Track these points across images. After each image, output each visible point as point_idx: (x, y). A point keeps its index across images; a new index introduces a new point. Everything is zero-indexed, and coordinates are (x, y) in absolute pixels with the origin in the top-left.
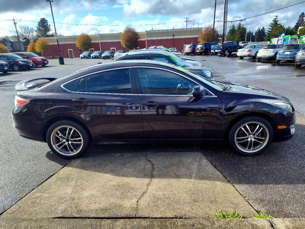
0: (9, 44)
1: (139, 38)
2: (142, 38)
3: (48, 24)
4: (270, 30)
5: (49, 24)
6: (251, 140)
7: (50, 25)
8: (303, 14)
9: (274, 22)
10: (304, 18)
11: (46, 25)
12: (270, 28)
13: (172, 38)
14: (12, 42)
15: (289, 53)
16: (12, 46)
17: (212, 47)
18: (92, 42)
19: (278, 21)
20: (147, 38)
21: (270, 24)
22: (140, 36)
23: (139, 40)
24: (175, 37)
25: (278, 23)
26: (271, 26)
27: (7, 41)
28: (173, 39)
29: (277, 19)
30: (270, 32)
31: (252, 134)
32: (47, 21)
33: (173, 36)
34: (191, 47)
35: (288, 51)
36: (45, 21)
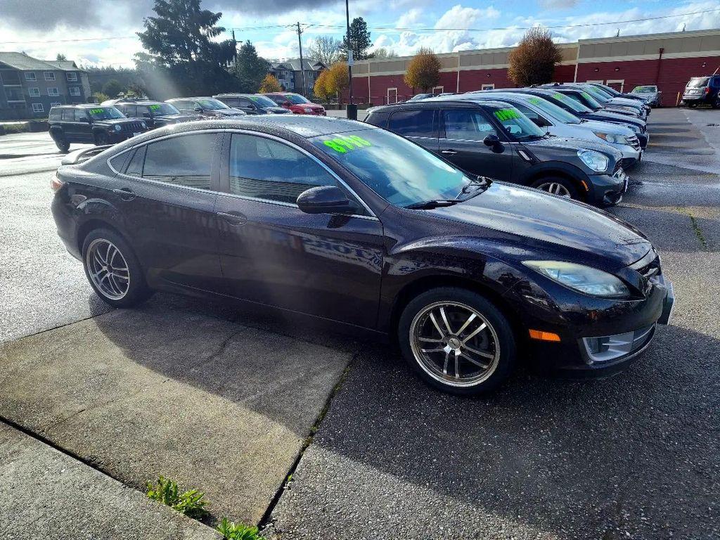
0: (289, 77)
1: (559, 59)
2: (567, 59)
3: (366, 32)
5: (368, 31)
6: (452, 353)
7: (369, 33)
11: (362, 33)
13: (656, 57)
14: (294, 71)
16: (293, 80)
18: (440, 71)
20: (580, 58)
23: (557, 64)
24: (665, 56)
27: (286, 69)
28: (660, 61)
31: (454, 337)
32: (365, 23)
33: (661, 51)
34: (705, 84)
36: (361, 23)
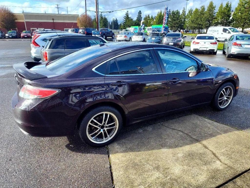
2: (20, 20)
4: (124, 21)
6: (225, 99)
8: (140, 11)
9: (126, 15)
10: (141, 15)
12: (125, 20)
13: (52, 21)
15: (154, 39)
17: (93, 31)
19: (129, 15)
20: (25, 19)
21: (124, 17)
22: (18, 17)
23: (16, 21)
24: (55, 21)
25: (129, 16)
26: (125, 19)
28: (53, 23)
29: (128, 13)
30: (124, 22)
33: (53, 20)
35: (154, 38)
